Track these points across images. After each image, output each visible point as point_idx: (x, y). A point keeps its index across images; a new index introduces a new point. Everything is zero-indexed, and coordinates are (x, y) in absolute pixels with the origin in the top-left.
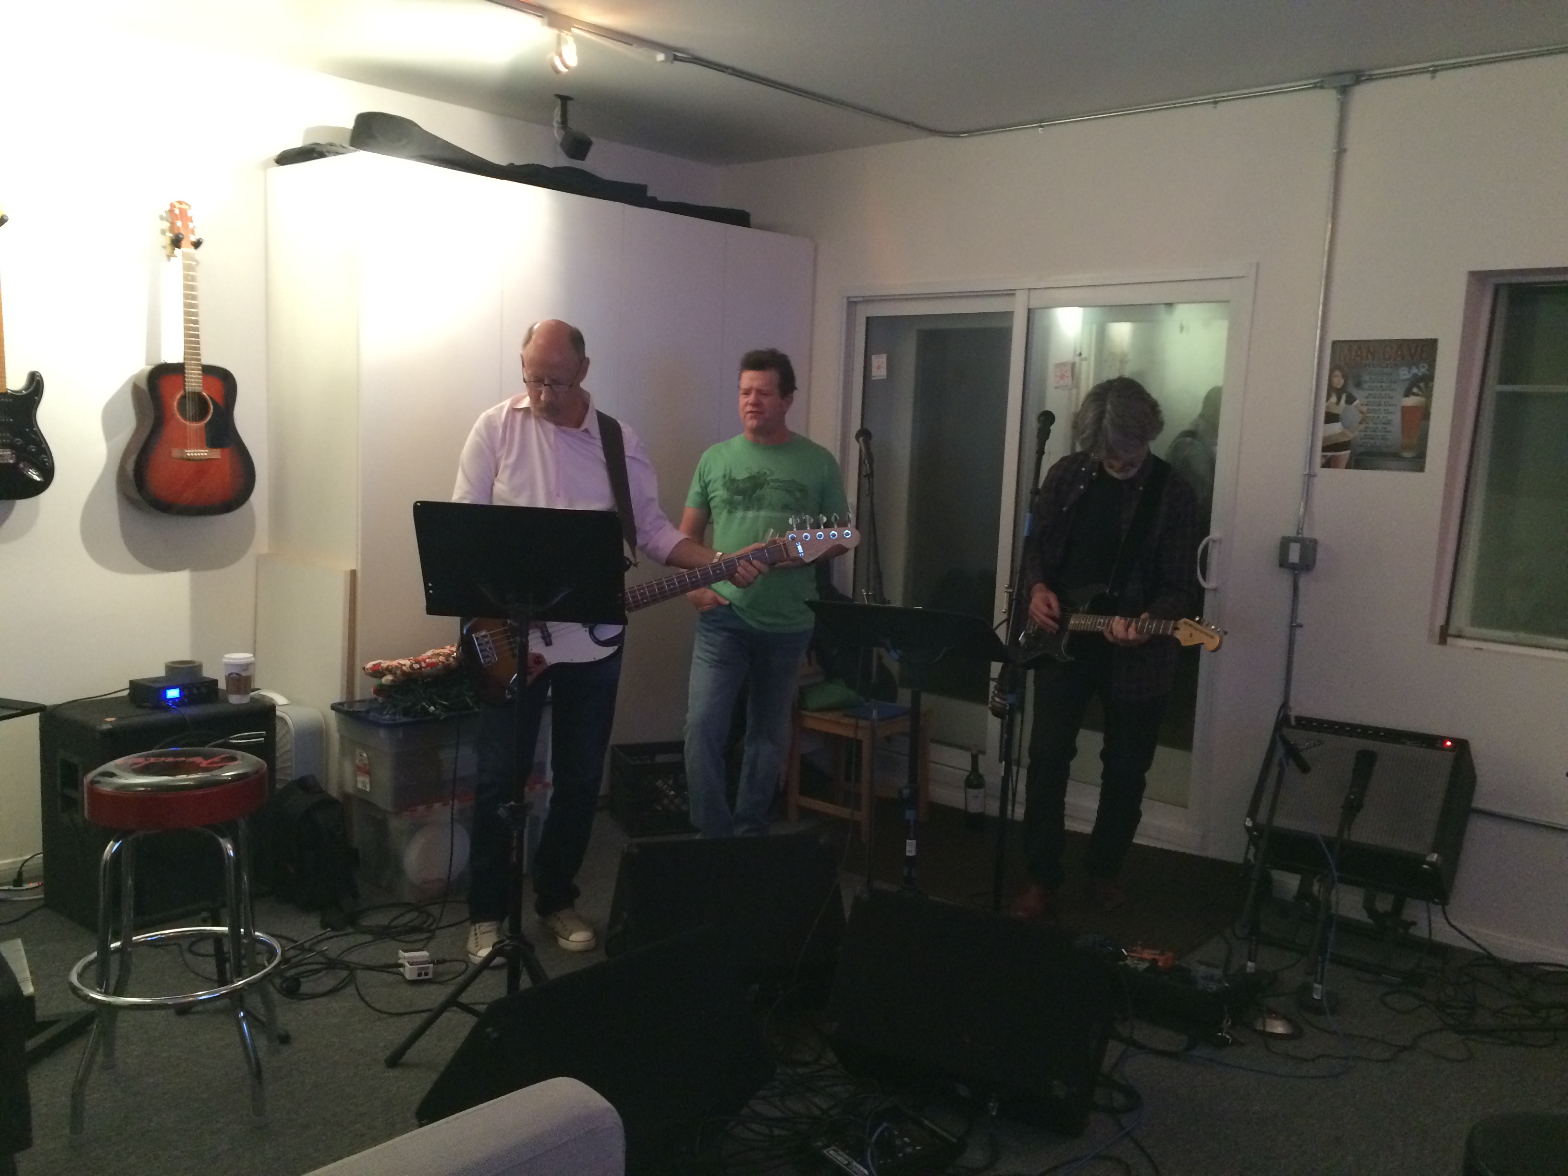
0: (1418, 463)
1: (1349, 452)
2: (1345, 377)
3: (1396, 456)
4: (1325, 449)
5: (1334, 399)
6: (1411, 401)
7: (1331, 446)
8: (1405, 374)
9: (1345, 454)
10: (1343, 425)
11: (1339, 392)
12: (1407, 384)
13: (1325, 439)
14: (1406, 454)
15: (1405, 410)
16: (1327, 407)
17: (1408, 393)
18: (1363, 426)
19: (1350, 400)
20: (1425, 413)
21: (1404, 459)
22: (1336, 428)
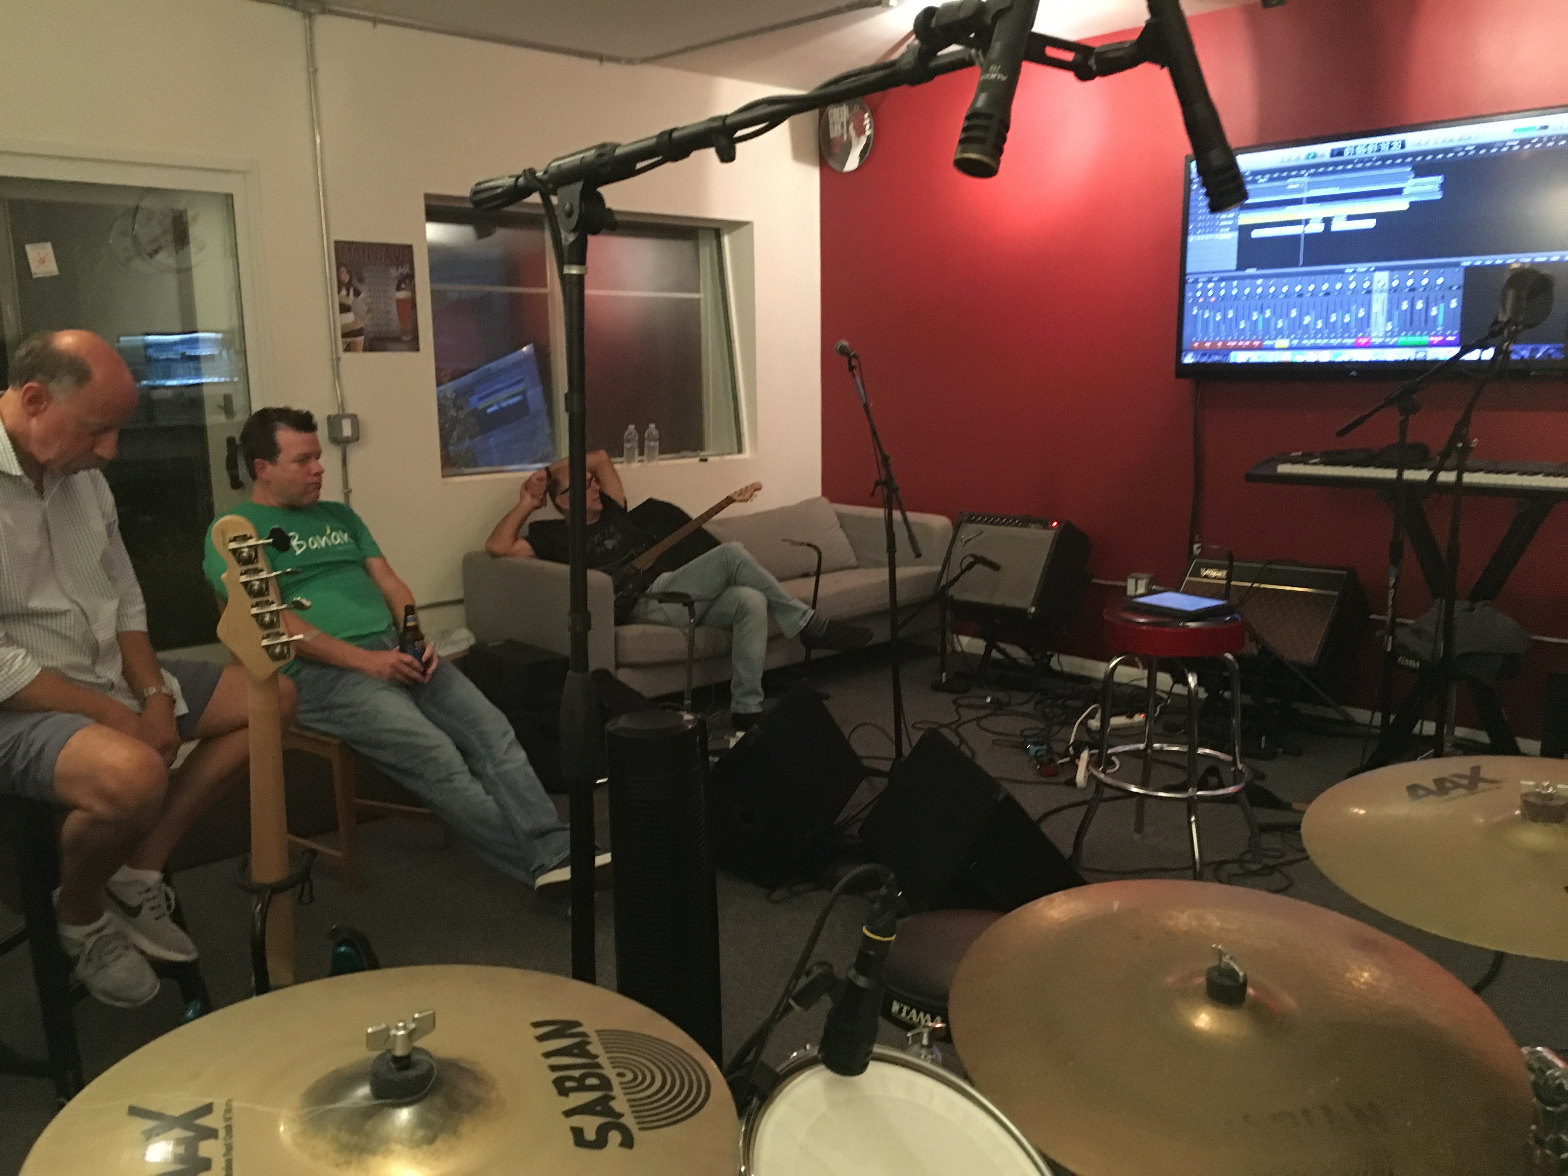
0: (414, 345)
1: (363, 337)
2: (349, 273)
3: (398, 340)
4: (345, 335)
5: (344, 292)
6: (402, 295)
7: (349, 334)
8: (394, 272)
9: (361, 339)
10: (356, 314)
11: (348, 285)
12: (396, 282)
13: (343, 327)
14: (405, 338)
15: (398, 301)
16: (339, 299)
17: (399, 289)
18: (370, 316)
19: (357, 293)
20: (412, 304)
21: (404, 342)
22: (349, 317)
